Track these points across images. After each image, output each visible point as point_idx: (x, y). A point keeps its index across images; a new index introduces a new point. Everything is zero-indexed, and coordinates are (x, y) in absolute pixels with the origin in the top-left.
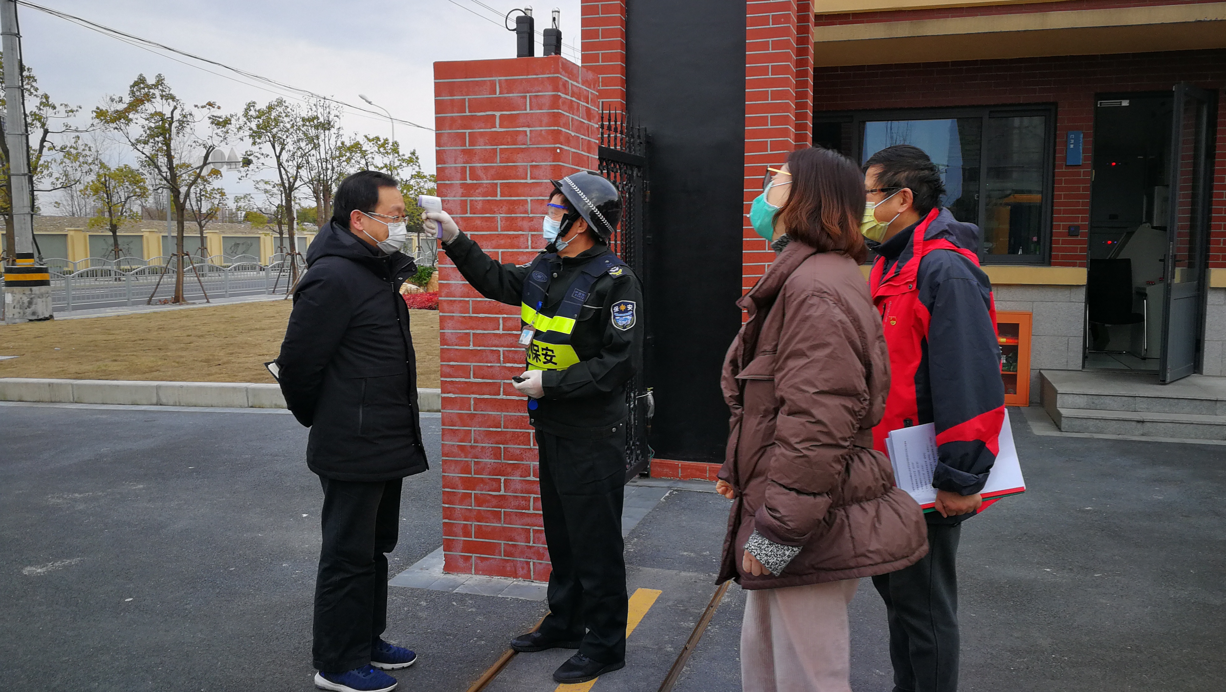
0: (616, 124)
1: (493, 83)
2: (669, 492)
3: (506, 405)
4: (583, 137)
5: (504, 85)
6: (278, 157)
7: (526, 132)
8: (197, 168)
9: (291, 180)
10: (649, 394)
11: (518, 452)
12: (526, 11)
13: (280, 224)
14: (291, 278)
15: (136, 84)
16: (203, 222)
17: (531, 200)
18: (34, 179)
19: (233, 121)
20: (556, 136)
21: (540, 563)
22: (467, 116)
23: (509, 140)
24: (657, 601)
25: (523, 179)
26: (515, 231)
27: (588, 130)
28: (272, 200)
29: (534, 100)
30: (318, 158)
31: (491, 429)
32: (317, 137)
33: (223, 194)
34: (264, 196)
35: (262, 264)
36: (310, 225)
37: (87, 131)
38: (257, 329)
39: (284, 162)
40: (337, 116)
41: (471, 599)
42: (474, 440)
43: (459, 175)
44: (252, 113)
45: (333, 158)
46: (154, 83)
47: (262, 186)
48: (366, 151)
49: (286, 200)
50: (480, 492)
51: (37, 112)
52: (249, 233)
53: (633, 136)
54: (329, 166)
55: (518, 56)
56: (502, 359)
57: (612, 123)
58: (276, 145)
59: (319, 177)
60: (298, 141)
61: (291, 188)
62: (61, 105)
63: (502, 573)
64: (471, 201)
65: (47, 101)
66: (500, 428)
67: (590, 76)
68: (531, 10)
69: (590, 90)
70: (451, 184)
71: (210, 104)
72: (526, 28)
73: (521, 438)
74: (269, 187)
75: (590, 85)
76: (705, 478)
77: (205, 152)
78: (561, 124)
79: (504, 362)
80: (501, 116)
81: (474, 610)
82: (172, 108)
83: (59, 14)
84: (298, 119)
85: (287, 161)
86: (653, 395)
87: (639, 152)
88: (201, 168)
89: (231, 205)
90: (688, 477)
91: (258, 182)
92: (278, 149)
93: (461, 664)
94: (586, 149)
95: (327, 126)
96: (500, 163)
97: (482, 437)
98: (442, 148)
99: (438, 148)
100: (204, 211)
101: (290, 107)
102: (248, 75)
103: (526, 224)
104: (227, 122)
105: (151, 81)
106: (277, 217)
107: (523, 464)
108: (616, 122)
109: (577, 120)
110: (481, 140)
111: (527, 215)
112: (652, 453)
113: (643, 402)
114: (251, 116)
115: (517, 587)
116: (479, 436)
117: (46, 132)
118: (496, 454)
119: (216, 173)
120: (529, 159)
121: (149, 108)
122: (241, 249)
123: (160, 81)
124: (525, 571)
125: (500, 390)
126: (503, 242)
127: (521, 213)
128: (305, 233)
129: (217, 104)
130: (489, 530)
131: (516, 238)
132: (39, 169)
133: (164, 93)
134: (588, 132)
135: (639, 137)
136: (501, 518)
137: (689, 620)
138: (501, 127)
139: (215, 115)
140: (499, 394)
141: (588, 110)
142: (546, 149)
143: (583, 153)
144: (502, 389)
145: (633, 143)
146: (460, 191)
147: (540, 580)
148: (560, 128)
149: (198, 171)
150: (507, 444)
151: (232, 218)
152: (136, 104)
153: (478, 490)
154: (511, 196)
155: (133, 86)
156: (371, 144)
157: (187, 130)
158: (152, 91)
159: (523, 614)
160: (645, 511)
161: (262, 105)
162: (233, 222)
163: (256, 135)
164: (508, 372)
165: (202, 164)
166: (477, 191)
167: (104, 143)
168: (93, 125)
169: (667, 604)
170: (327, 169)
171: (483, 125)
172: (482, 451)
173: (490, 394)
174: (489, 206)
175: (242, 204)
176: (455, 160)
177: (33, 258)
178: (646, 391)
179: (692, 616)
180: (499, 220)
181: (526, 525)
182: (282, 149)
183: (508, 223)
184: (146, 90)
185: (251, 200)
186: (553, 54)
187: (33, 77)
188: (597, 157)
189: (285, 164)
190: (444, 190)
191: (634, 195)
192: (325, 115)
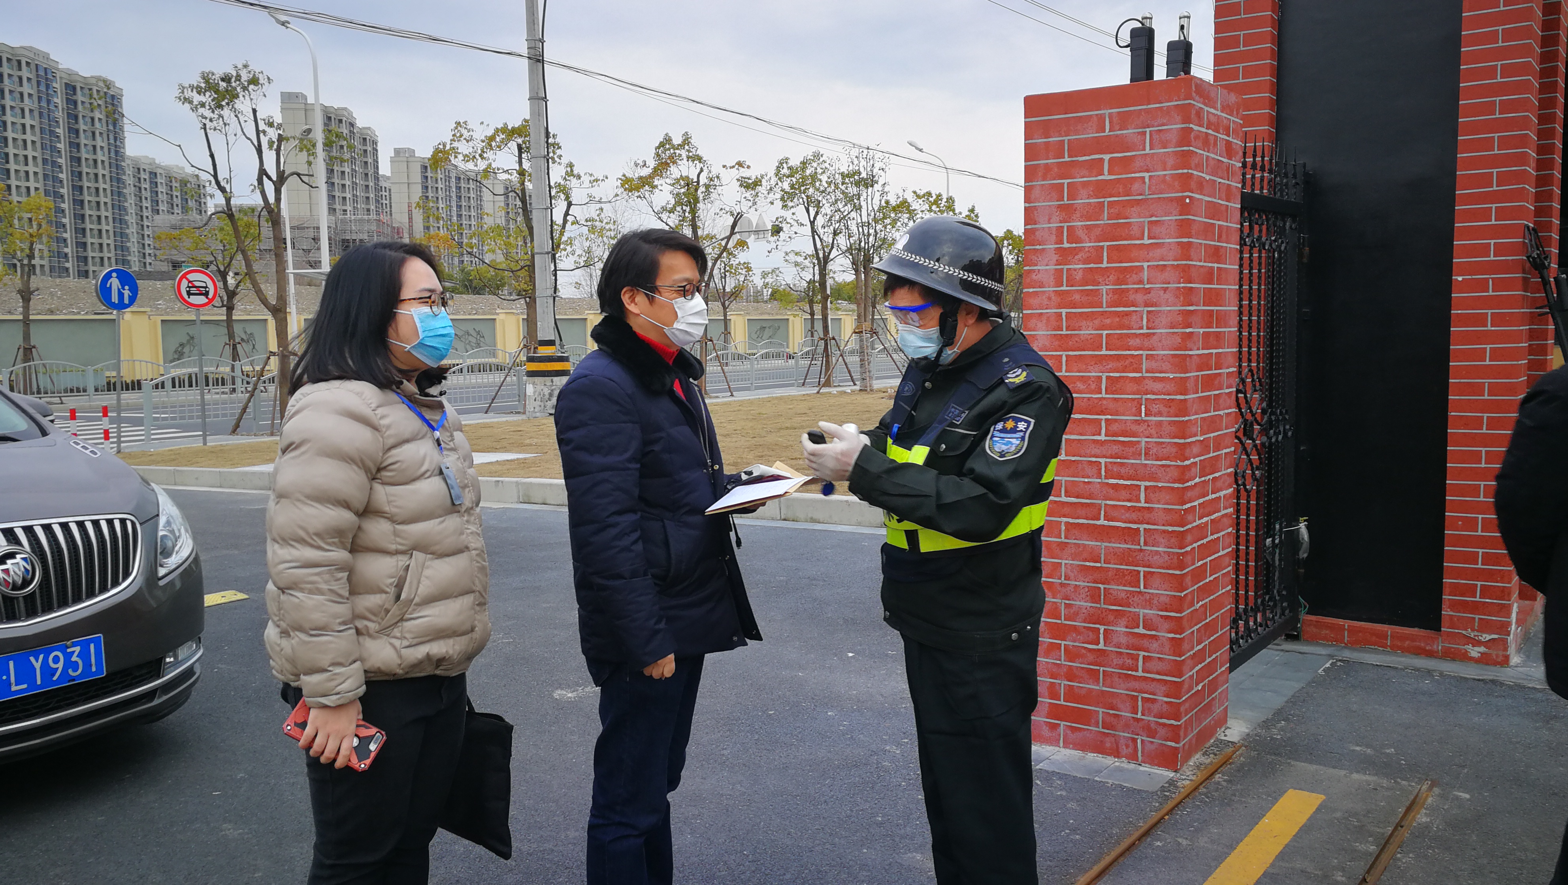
0: (1263, 160)
1: (1101, 118)
2: (1330, 662)
3: (1107, 534)
4: (1220, 180)
5: (1115, 120)
6: (812, 223)
7: (1143, 178)
8: (722, 240)
9: (827, 250)
10: (1302, 527)
11: (1123, 595)
12: (1144, 21)
13: (811, 303)
14: (824, 368)
15: (662, 145)
16: (727, 303)
17: (1148, 266)
18: (557, 256)
19: (764, 182)
20: (1185, 182)
21: (1152, 742)
22: (1066, 162)
23: (1121, 190)
24: (1318, 810)
25: (1138, 239)
26: (1124, 307)
27: (1228, 172)
28: (803, 274)
29: (1155, 136)
30: (859, 221)
31: (1088, 564)
32: (859, 196)
33: (749, 269)
34: (794, 270)
35: (790, 350)
36: (844, 304)
37: (610, 202)
38: (787, 428)
39: (820, 228)
40: (883, 169)
41: (1060, 779)
42: (1065, 576)
43: (1054, 238)
44: (785, 171)
45: (876, 221)
46: (680, 142)
47: (792, 258)
48: (915, 210)
49: (820, 274)
50: (1071, 644)
51: (562, 183)
52: (777, 314)
53: (1286, 175)
54: (872, 231)
55: (1131, 81)
56: (1103, 473)
57: (1258, 159)
58: (811, 209)
59: (860, 245)
60: (836, 201)
61: (826, 259)
62: (585, 174)
63: (1099, 749)
64: (1068, 270)
65: (572, 171)
66: (1100, 562)
67: (1233, 98)
68: (1151, 18)
69: (1232, 118)
70: (1043, 249)
71: (740, 164)
72: (1143, 42)
73: (1128, 578)
74: (800, 259)
75: (1233, 112)
76: (1385, 646)
77: (731, 220)
78: (1193, 166)
79: (1106, 478)
80: (1111, 160)
81: (1064, 793)
82: (698, 170)
83: (585, 72)
84: (837, 176)
85: (823, 227)
86: (1308, 527)
87: (1293, 195)
88: (728, 238)
89: (758, 281)
90: (1359, 642)
91: (787, 254)
92: (812, 212)
93: (1050, 861)
94: (1223, 195)
95: (869, 182)
96: (1108, 219)
97: (1076, 573)
98: (1032, 205)
99: (1027, 205)
100: (728, 289)
101: (828, 162)
102: (781, 126)
103: (1140, 298)
104: (757, 183)
105: (677, 140)
106: (808, 295)
107: (1130, 612)
108: (1263, 157)
109: (1214, 159)
110: (1083, 192)
111: (1142, 286)
112: (1305, 607)
113: (1294, 536)
114: (784, 175)
115: (1120, 770)
116: (1072, 572)
117: (570, 205)
118: (1094, 595)
119: (742, 244)
120: (1147, 214)
121: (675, 172)
122: (767, 333)
123: (686, 141)
124: (1130, 750)
125: (1100, 514)
126: (1108, 321)
127: (1134, 284)
128: (840, 313)
129: (747, 163)
130: (1083, 692)
131: (1127, 315)
132: (562, 246)
133: (691, 154)
134: (1228, 173)
135: (1295, 176)
136: (1099, 679)
137: (1367, 841)
138: (1110, 173)
139: (744, 176)
140: (1099, 519)
141: (1228, 144)
142: (1171, 199)
143: (1220, 201)
144: (1103, 513)
145: (1286, 185)
146: (1055, 257)
147: (1150, 764)
148: (1190, 171)
149: (723, 243)
150: (1109, 584)
151: (757, 297)
152: (662, 167)
153: (1070, 641)
154: (1121, 262)
155: (658, 148)
156: (920, 201)
157: (714, 196)
158: (677, 152)
159: (1128, 805)
160: (1297, 686)
161: (795, 162)
162: (758, 302)
163: (787, 198)
164: (1111, 491)
165: (728, 234)
166: (1076, 257)
167: (625, 214)
168: (617, 195)
169: (1334, 815)
170: (869, 235)
171: (1086, 172)
172: (1075, 591)
173: (1087, 519)
174: (1091, 276)
175: (769, 280)
176: (1050, 219)
177: (554, 345)
178: (1298, 523)
179: (1371, 836)
180: (1104, 293)
181: (1133, 691)
182: (817, 213)
183: (1116, 296)
184: (672, 151)
185: (780, 275)
186: (1182, 73)
187: (558, 144)
188: (1239, 206)
189: (821, 231)
190: (1034, 258)
191: (1285, 255)
192: (869, 169)
